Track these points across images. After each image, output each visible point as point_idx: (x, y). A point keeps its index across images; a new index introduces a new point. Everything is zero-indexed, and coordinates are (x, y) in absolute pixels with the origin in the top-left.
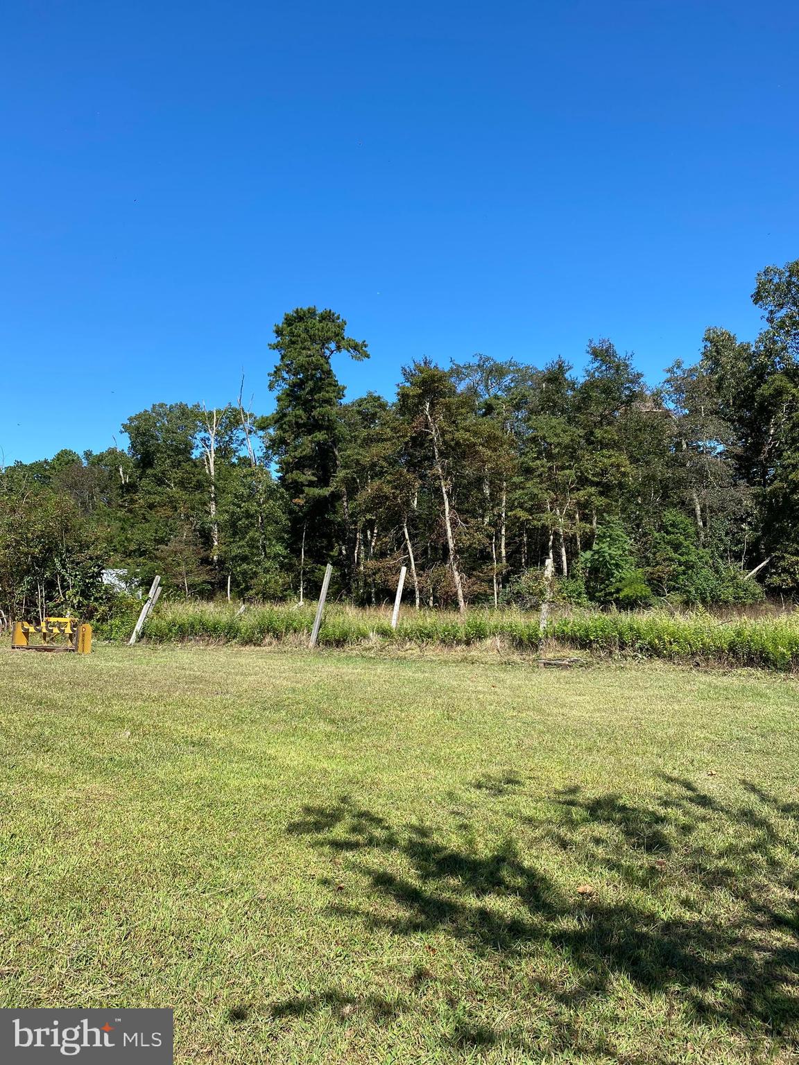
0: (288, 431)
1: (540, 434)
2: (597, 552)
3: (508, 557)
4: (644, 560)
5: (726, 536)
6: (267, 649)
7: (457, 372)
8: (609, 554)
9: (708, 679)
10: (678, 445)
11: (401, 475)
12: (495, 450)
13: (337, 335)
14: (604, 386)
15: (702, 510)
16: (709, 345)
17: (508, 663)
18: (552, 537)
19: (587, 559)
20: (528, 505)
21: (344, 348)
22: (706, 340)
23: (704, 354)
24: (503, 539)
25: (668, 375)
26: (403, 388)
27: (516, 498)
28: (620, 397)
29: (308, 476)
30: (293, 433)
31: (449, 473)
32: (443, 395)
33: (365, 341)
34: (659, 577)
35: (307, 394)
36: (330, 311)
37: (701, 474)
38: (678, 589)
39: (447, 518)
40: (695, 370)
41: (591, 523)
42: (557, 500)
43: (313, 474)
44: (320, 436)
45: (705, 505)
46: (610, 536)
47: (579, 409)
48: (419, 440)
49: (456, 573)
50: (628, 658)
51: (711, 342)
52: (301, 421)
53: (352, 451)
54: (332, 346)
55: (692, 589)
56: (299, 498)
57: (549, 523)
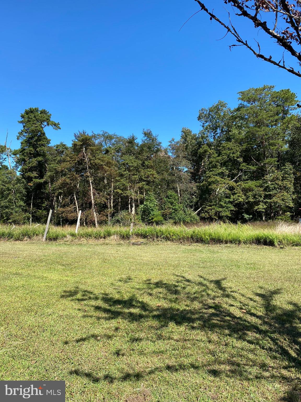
0: (26, 156)
1: (126, 162)
2: (146, 205)
3: (114, 207)
4: (161, 208)
5: (188, 200)
6: (26, 242)
7: (94, 136)
8: (150, 206)
9: (185, 247)
10: (173, 168)
11: (73, 175)
12: (110, 167)
13: (48, 119)
14: (148, 146)
15: (180, 191)
16: (183, 134)
17: (119, 244)
18: (130, 200)
19: (142, 208)
20: (122, 188)
21: (50, 124)
22: (182, 132)
23: (181, 136)
24: (112, 200)
25: (170, 143)
26: (75, 142)
27: (117, 185)
28: (154, 150)
29: (35, 174)
30: (28, 157)
31: (92, 175)
32: (90, 145)
33: (59, 123)
34: (166, 214)
35: (34, 141)
36: (45, 110)
37: (180, 178)
38: (172, 218)
39: (92, 192)
40: (178, 142)
41: (143, 195)
42: (132, 186)
43: (36, 174)
44: (40, 159)
45: (181, 189)
46: (150, 200)
47: (139, 154)
48: (81, 162)
49: (95, 213)
50: (159, 241)
51: (184, 133)
52: (32, 152)
53: (53, 165)
54: (45, 123)
55: (177, 218)
56: (31, 183)
57: (129, 195)
